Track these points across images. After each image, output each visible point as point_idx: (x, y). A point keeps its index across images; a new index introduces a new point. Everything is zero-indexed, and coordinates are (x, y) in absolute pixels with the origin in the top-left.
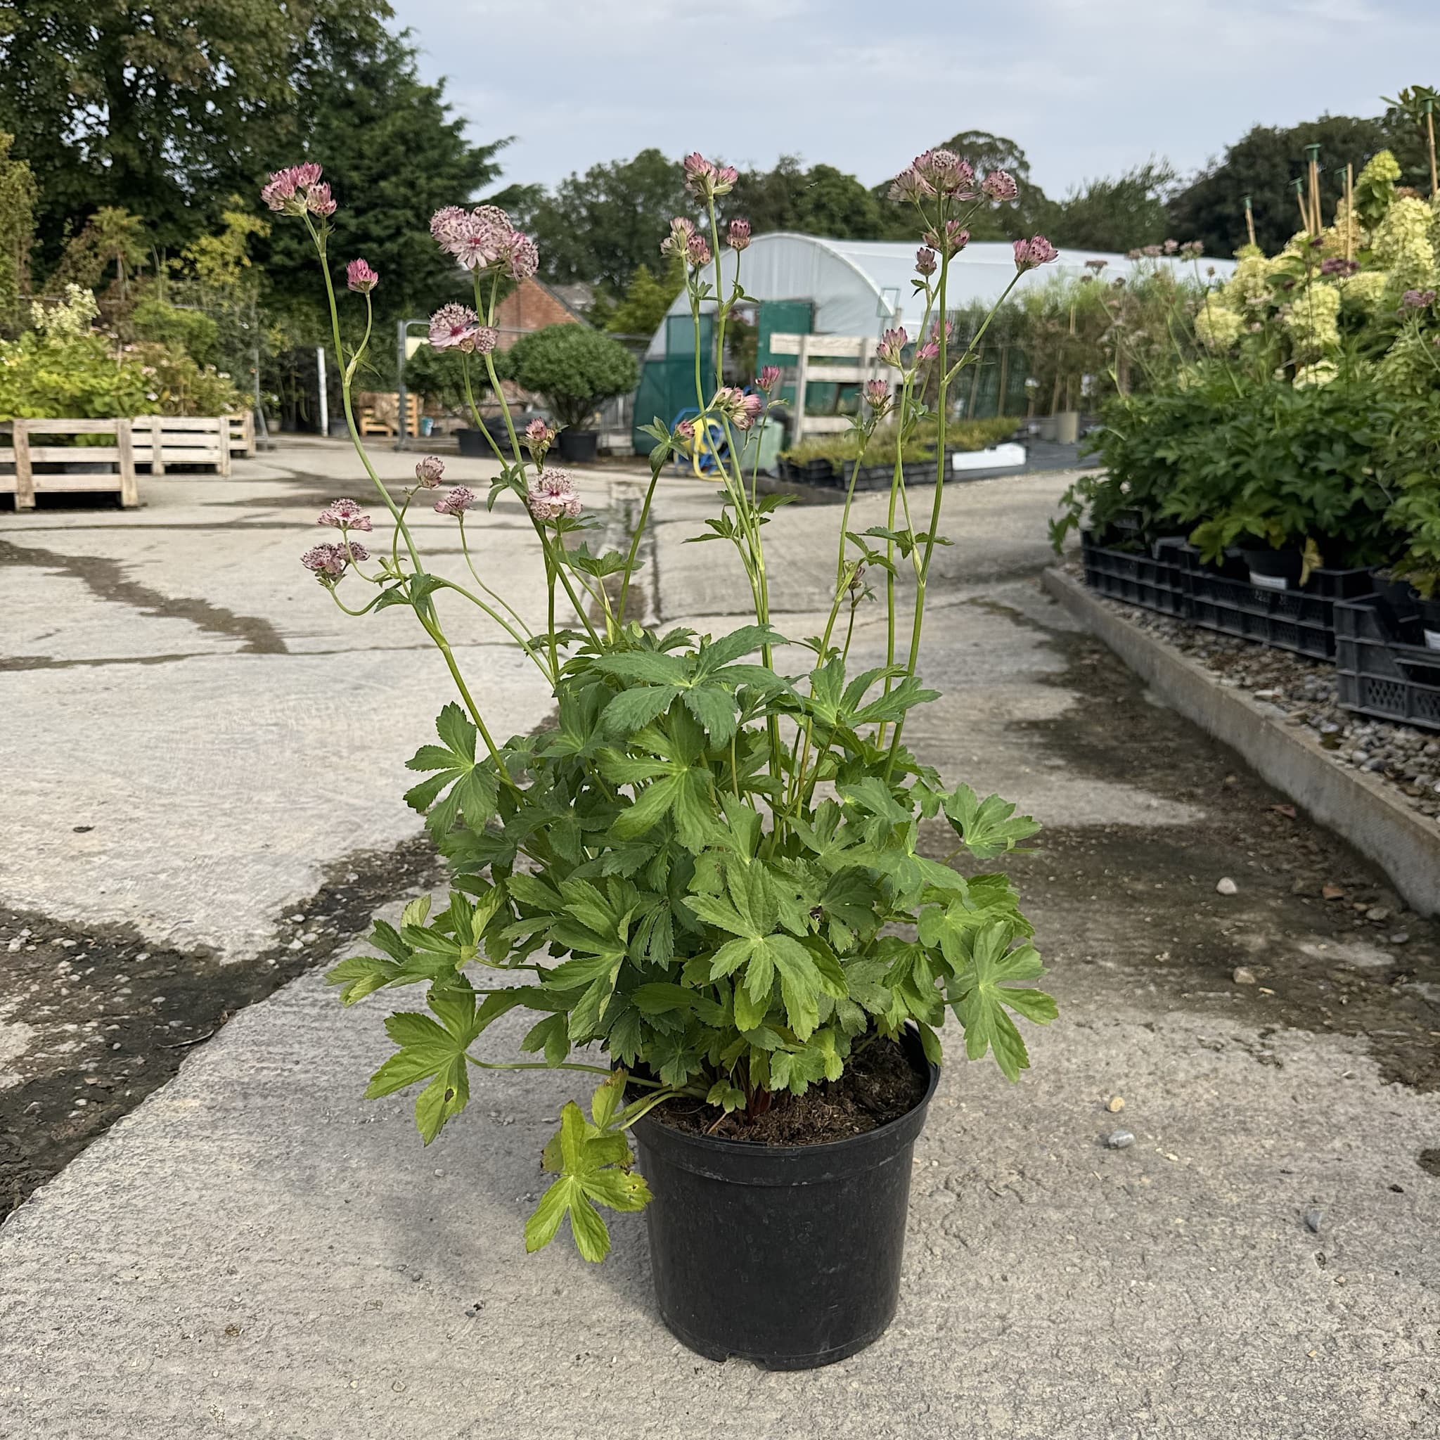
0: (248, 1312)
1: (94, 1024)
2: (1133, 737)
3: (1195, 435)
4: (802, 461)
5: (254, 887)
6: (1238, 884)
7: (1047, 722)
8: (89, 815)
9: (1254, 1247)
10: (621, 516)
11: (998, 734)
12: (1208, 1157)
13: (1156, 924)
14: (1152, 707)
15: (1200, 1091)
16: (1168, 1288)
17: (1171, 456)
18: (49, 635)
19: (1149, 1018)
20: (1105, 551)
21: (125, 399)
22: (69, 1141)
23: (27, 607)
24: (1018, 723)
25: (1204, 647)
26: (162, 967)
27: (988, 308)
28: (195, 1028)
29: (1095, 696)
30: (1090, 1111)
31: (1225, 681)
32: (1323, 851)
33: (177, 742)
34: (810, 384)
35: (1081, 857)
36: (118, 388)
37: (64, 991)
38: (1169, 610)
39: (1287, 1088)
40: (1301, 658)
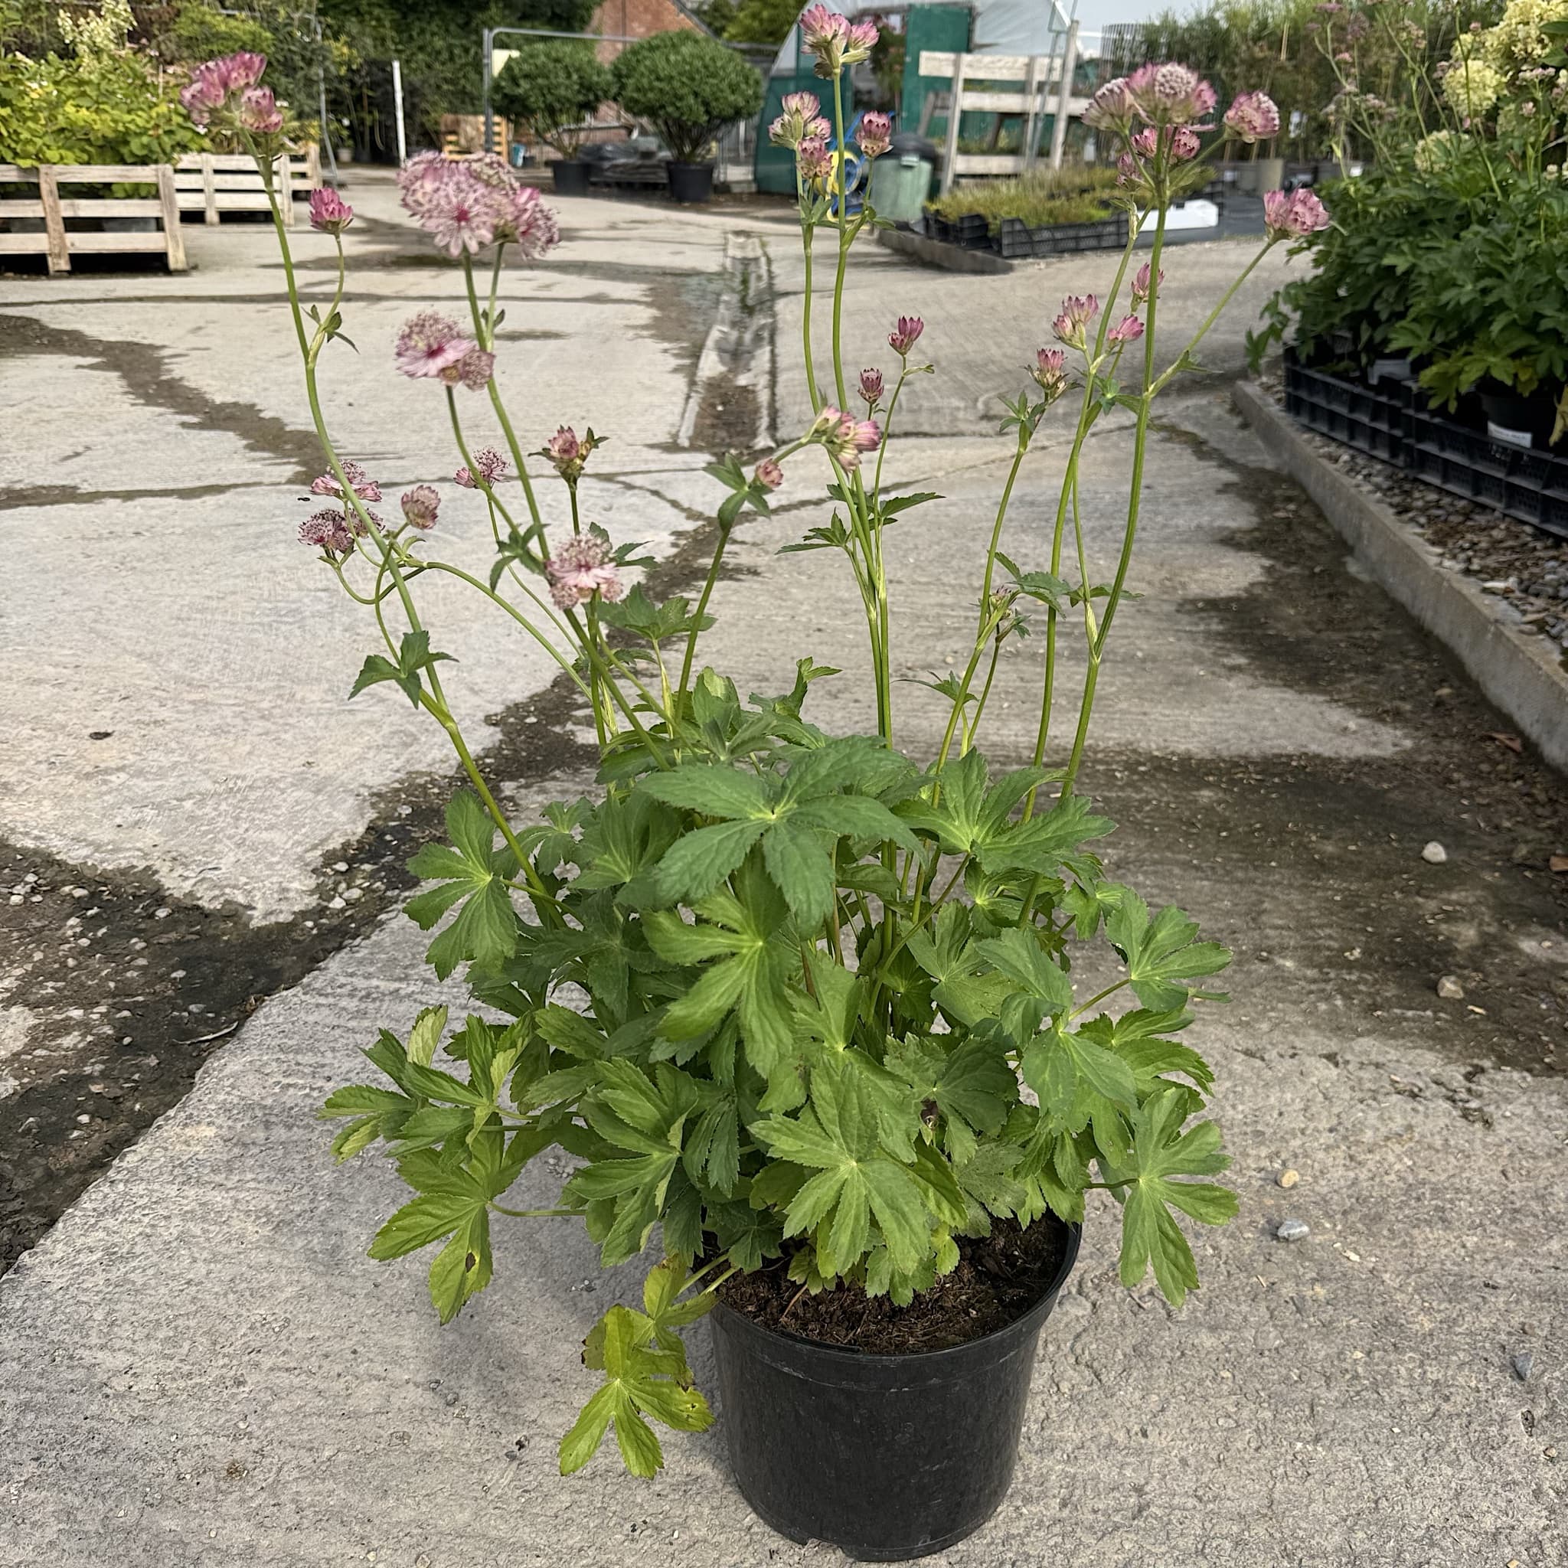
0: (255, 1445)
1: (103, 1009)
2: (1330, 622)
3: (1434, 237)
4: (953, 216)
5: (292, 823)
6: (1446, 847)
7: (1229, 600)
8: (109, 714)
9: (1447, 1399)
10: (736, 283)
11: (1168, 617)
12: (1396, 1258)
13: (1347, 905)
14: (1354, 581)
15: (1391, 1158)
16: (1341, 1456)
17: (1401, 264)
18: (77, 454)
19: (1333, 1045)
20: (1313, 373)
21: (166, 139)
22: (69, 1172)
23: (55, 414)
24: (1193, 601)
25: (1423, 510)
26: (183, 929)
27: (1182, 22)
28: (218, 1014)
29: (1288, 564)
30: (1256, 1184)
31: (1447, 563)
32: (1551, 801)
33: (214, 611)
34: (964, 114)
35: (1261, 803)
36: (157, 126)
37: (71, 962)
38: (1383, 455)
39: (1496, 1157)
40: (1540, 534)
